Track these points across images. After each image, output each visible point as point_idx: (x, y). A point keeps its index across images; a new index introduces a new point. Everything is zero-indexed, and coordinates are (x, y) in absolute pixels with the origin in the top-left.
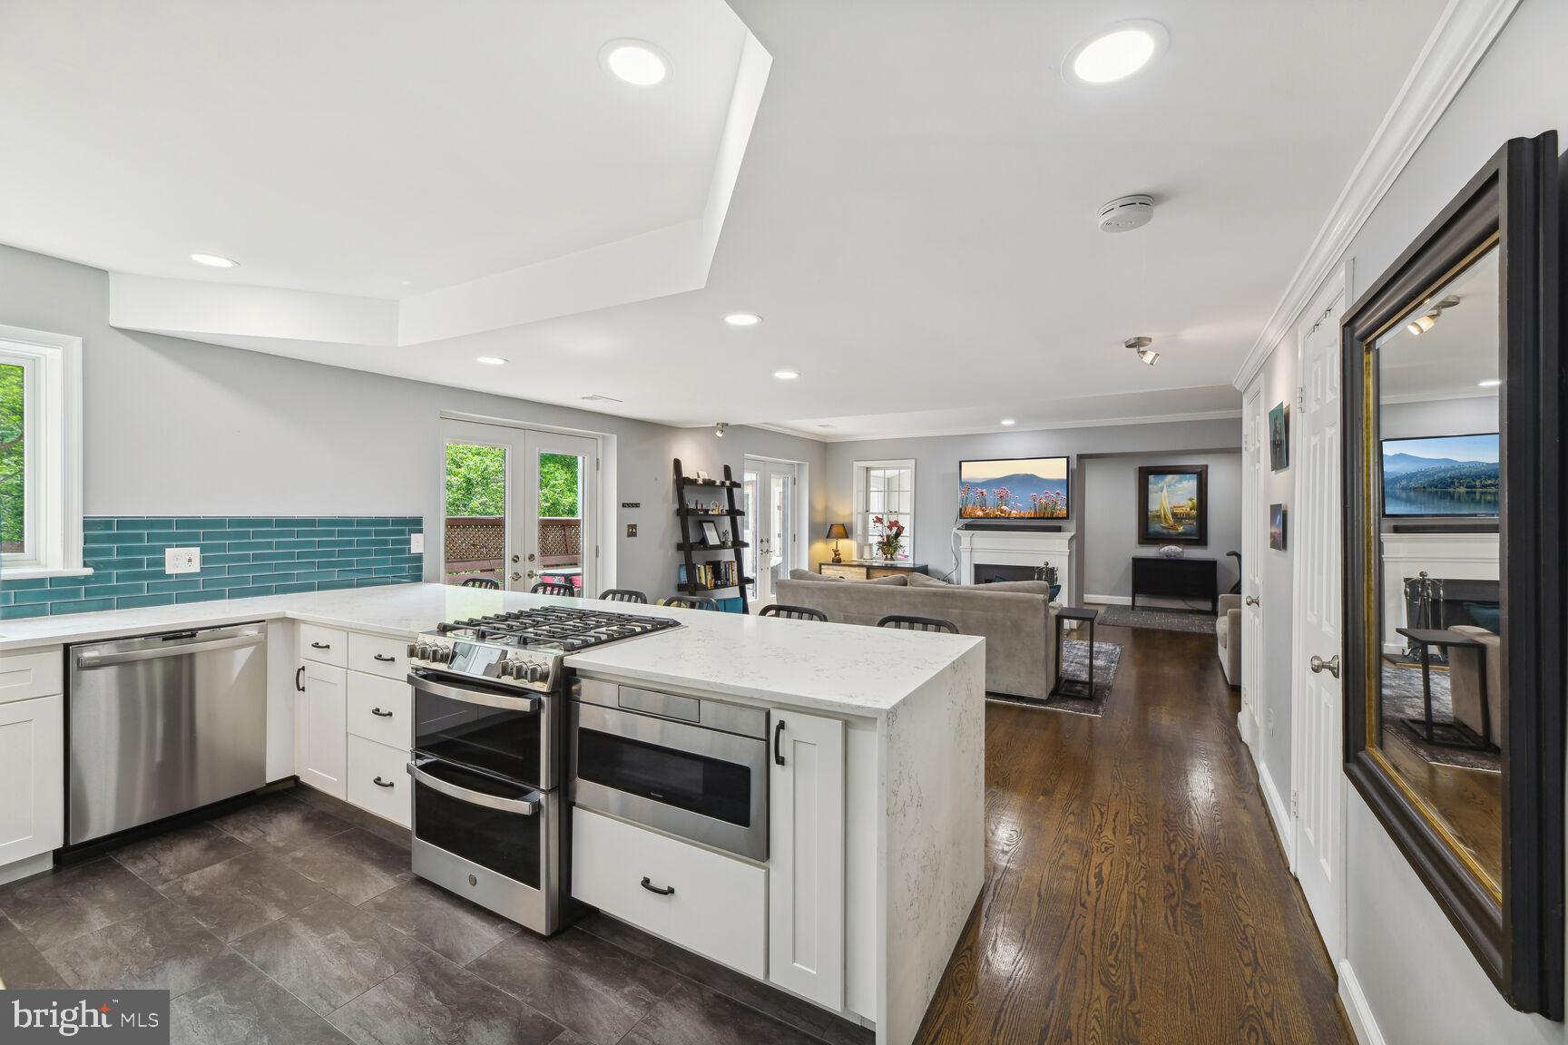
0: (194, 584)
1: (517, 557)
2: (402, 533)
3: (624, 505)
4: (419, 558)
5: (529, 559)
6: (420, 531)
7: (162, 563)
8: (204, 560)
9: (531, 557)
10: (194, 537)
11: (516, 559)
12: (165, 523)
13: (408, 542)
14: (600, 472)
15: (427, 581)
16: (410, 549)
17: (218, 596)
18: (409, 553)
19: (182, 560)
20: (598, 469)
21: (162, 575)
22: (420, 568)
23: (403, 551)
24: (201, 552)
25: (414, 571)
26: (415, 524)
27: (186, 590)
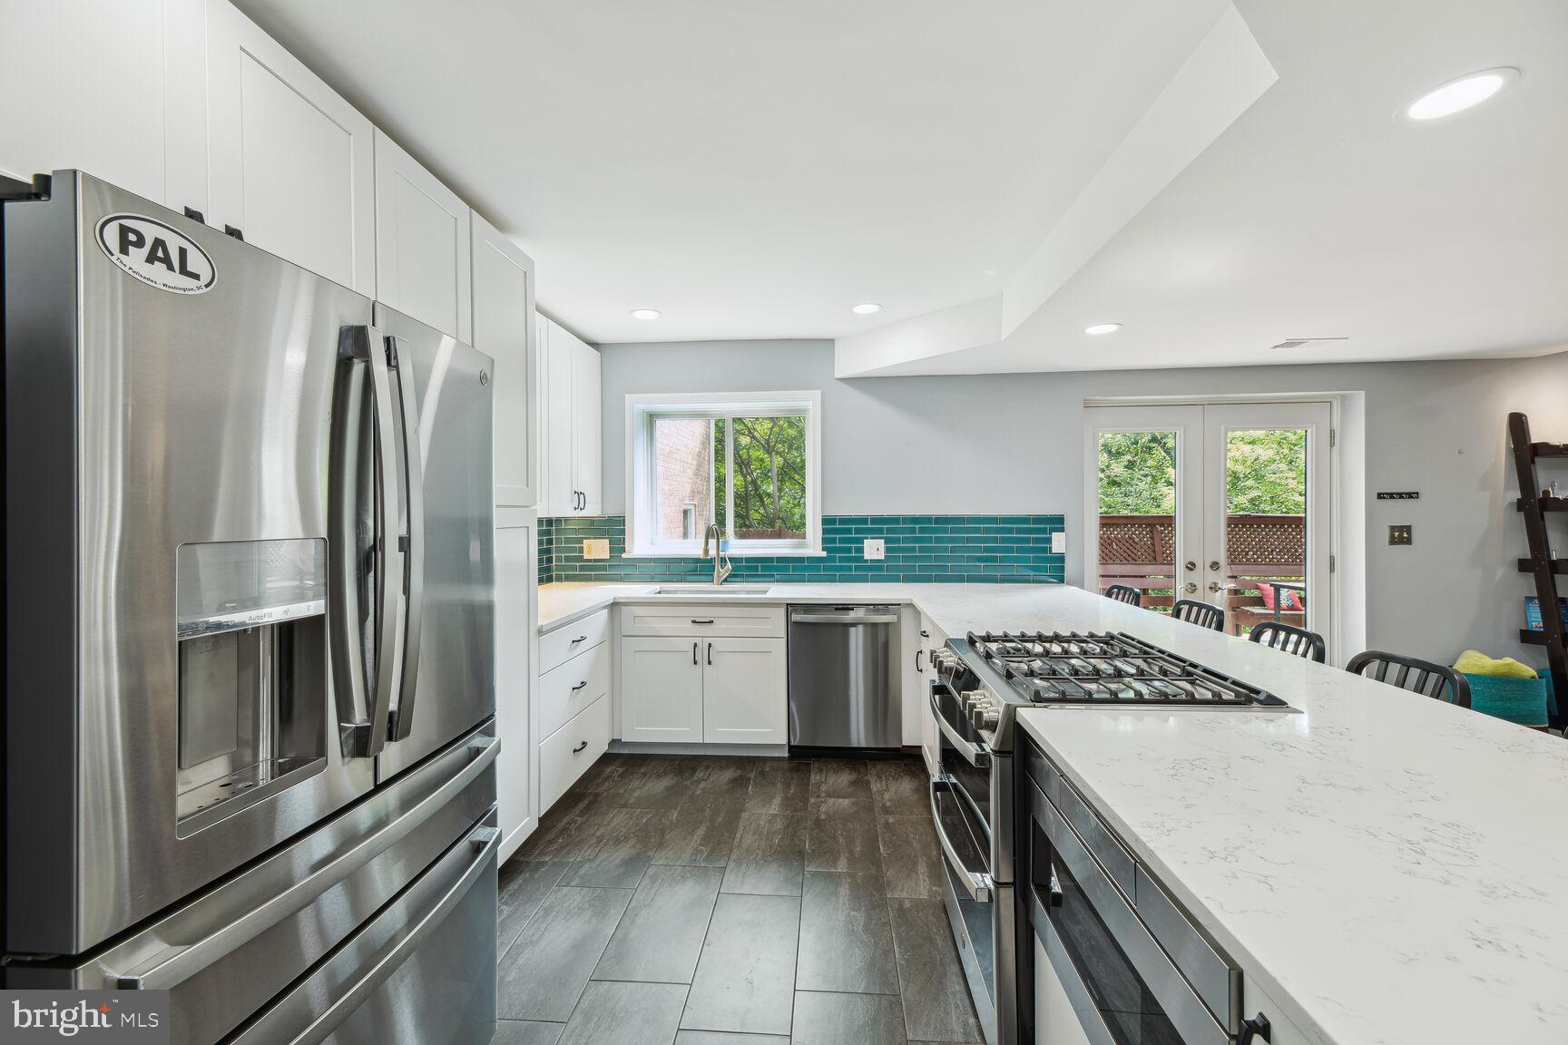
0: (880, 568)
1: (1194, 565)
2: (1043, 531)
3: (1380, 496)
4: (1061, 558)
5: (1211, 567)
6: (1062, 530)
7: (861, 550)
8: (888, 550)
9: (1215, 566)
10: (880, 531)
11: (1191, 566)
12: (863, 520)
13: (1049, 540)
14: (1336, 449)
15: (1068, 584)
16: (1051, 548)
17: (896, 579)
18: (1050, 552)
19: (874, 549)
20: (1332, 444)
21: (861, 559)
22: (1062, 569)
23: (1044, 550)
24: (885, 543)
25: (1055, 570)
26: (1057, 523)
27: (875, 572)
